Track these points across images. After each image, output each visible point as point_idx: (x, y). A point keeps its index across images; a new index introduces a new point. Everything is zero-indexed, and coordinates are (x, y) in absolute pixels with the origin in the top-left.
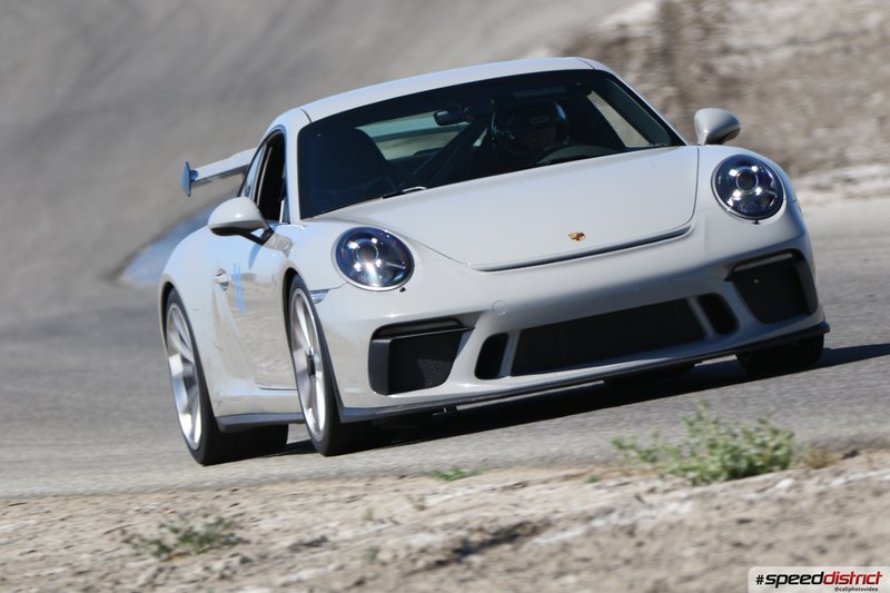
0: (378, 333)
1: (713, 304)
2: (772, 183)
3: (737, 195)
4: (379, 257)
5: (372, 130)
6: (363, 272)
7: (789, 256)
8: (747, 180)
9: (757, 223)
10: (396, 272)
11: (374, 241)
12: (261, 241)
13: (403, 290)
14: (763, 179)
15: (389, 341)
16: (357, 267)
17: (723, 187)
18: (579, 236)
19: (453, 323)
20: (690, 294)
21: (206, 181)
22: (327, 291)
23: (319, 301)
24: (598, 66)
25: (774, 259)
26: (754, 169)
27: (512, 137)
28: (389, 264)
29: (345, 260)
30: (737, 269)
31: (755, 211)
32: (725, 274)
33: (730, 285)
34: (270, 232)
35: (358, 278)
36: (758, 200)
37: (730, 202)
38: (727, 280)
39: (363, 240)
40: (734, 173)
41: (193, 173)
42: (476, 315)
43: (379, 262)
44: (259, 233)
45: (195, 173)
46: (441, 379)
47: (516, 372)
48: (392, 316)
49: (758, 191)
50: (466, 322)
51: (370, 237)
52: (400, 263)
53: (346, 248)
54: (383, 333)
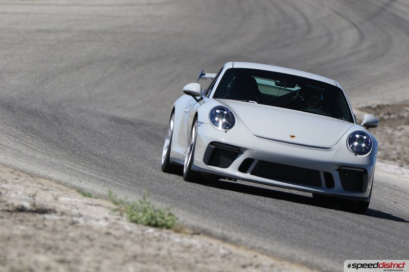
0: (212, 143)
1: (329, 176)
2: (369, 144)
3: (356, 144)
5: (259, 81)
6: (218, 122)
7: (362, 170)
8: (361, 140)
9: (356, 155)
10: (228, 125)
11: (225, 112)
12: (197, 101)
13: (226, 132)
14: (366, 142)
15: (214, 147)
16: (216, 119)
17: (351, 139)
18: (293, 137)
19: (237, 149)
20: (322, 170)
21: (205, 78)
22: (203, 123)
23: (199, 126)
24: (339, 86)
25: (355, 169)
26: (365, 137)
27: (303, 100)
28: (227, 122)
29: (213, 115)
30: (342, 168)
31: (359, 151)
32: (337, 168)
33: (337, 172)
34: (202, 99)
35: (215, 123)
36: (362, 148)
37: (351, 146)
38: (336, 170)
39: (222, 111)
40: (357, 136)
41: (203, 74)
42: (245, 149)
43: (224, 120)
44: (198, 98)
45: (204, 74)
46: (227, 166)
47: (252, 174)
48: (223, 140)
49: (363, 145)
50: (241, 150)
51: (225, 110)
52: (231, 123)
53: (215, 111)
54: (214, 144)
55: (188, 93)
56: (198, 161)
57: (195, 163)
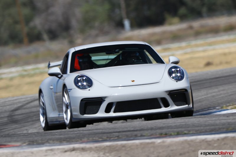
0: (82, 100)
1: (164, 100)
3: (174, 75)
4: (85, 82)
7: (184, 90)
8: (176, 72)
9: (177, 82)
10: (89, 86)
12: (60, 78)
13: (89, 90)
14: (180, 72)
15: (85, 102)
16: (80, 84)
17: (170, 73)
18: (133, 81)
19: (100, 99)
20: (159, 97)
22: (71, 89)
23: (69, 92)
25: (180, 91)
26: (178, 69)
28: (87, 84)
29: (76, 82)
30: (171, 92)
31: (177, 79)
32: (168, 93)
33: (169, 96)
34: (62, 76)
35: (80, 87)
36: (179, 77)
37: (172, 77)
39: (81, 78)
40: (173, 70)
42: (105, 97)
44: (60, 76)
46: (96, 112)
47: (115, 112)
49: (179, 75)
50: (103, 99)
51: (84, 77)
52: (90, 84)
53: (77, 79)
54: (83, 100)
55: (51, 75)
56: (76, 115)
57: (74, 117)
